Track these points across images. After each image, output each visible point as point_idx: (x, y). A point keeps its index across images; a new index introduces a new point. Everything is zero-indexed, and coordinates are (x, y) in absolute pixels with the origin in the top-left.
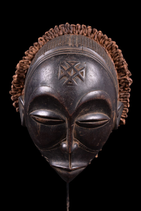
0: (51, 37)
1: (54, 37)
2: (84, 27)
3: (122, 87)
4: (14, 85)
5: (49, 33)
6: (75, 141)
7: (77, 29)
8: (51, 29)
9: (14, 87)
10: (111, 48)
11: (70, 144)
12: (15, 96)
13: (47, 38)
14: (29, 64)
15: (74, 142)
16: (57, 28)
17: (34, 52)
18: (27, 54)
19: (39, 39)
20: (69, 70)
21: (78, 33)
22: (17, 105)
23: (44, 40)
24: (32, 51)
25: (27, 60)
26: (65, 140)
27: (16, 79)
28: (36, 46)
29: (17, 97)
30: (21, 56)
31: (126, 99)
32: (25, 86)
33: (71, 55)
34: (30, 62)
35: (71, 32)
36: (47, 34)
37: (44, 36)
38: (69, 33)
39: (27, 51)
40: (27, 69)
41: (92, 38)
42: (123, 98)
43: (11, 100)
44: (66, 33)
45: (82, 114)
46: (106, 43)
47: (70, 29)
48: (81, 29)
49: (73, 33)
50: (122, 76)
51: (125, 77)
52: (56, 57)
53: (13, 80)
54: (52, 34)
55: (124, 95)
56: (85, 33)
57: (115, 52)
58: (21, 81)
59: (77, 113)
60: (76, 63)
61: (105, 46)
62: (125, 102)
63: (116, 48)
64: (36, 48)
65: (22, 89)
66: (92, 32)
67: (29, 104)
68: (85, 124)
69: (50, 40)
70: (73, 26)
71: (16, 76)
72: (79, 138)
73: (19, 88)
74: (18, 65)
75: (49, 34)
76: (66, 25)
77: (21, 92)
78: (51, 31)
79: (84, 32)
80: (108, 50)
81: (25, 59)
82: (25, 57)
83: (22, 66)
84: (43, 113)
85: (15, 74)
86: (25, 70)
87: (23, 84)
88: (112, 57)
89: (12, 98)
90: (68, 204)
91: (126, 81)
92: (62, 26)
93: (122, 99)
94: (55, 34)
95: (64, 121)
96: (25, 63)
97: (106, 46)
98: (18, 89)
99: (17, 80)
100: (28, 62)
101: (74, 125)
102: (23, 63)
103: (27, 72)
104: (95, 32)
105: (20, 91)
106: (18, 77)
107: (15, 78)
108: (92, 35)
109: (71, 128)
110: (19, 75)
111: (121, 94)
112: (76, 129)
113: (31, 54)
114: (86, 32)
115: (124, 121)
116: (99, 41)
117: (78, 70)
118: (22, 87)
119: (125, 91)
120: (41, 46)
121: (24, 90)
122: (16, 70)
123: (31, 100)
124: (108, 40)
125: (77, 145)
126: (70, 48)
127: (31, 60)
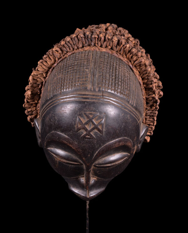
0: (68, 49)
1: (72, 49)
3: (149, 105)
5: (66, 43)
7: (100, 41)
13: (64, 49)
14: (44, 78)
15: (92, 178)
16: (76, 39)
17: (49, 63)
18: (41, 64)
19: (54, 50)
20: (87, 123)
21: (101, 46)
23: (60, 51)
24: (46, 62)
25: (41, 71)
26: (83, 177)
29: (32, 111)
31: (153, 117)
34: (44, 75)
39: (41, 61)
40: (42, 83)
41: (117, 51)
44: (86, 45)
46: (135, 58)
51: (154, 95)
54: (70, 45)
57: (144, 69)
58: (36, 97)
60: (95, 115)
64: (51, 57)
68: (103, 166)
69: (67, 52)
70: (95, 38)
75: (66, 45)
77: (36, 106)
78: (69, 42)
79: (108, 44)
80: (136, 67)
81: (38, 71)
82: (39, 69)
83: (35, 79)
87: (38, 99)
89: (26, 112)
91: (154, 100)
92: (81, 37)
95: (82, 164)
97: (134, 62)
100: (42, 74)
101: (92, 168)
102: (37, 75)
103: (41, 87)
104: (122, 44)
105: (34, 105)
108: (118, 48)
111: (148, 112)
113: (45, 65)
116: (126, 55)
118: (36, 102)
120: (57, 59)
124: (137, 55)
125: (95, 180)
126: (88, 93)
127: (46, 73)
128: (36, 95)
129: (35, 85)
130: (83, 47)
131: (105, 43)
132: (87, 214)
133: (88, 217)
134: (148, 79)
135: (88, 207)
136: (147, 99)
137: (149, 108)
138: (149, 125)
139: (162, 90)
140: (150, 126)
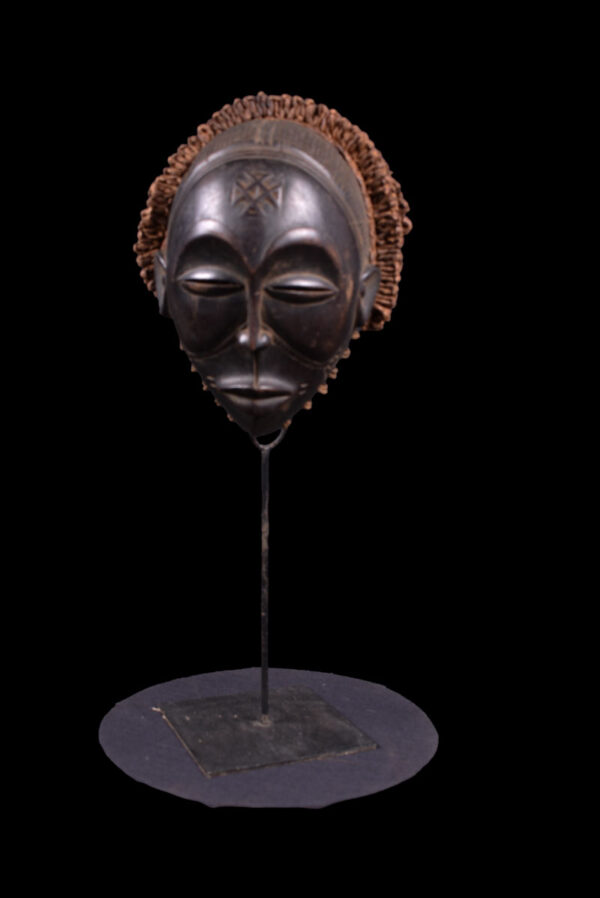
0: (224, 125)
1: (231, 124)
2: (298, 102)
3: (382, 235)
4: (145, 230)
5: (221, 115)
6: (265, 329)
7: (284, 106)
8: (226, 107)
9: (144, 236)
10: (357, 149)
11: (253, 335)
12: (146, 255)
13: (217, 126)
14: (177, 185)
15: (261, 331)
16: (240, 105)
17: (189, 157)
18: (174, 161)
19: (200, 128)
20: (252, 188)
21: (286, 116)
22: (151, 275)
23: (210, 132)
24: (184, 156)
25: (172, 177)
26: (245, 328)
27: (148, 218)
28: (193, 144)
29: (151, 257)
30: (160, 166)
31: (389, 263)
32: (167, 233)
33: (256, 161)
34: (179, 180)
35: (270, 112)
36: (217, 119)
37: (210, 122)
38: (264, 116)
39: (174, 156)
40: (173, 196)
41: (315, 126)
42: (384, 260)
43: (136, 264)
44: (257, 114)
45: (277, 274)
46: (347, 136)
47: (267, 107)
48: (291, 106)
49: (274, 115)
50: (381, 211)
51: (389, 213)
52: (230, 164)
53: (140, 219)
54: (228, 117)
55: (387, 253)
56: (300, 114)
57: (365, 156)
58: (161, 221)
59: (265, 269)
60: (265, 176)
61: (344, 144)
62: (389, 269)
63: (368, 149)
64: (194, 148)
65: (161, 240)
66: (317, 113)
67: (176, 259)
68: (283, 294)
69: (223, 130)
70: (274, 101)
71: (149, 211)
72: (272, 322)
73: (154, 237)
74: (153, 188)
75: (221, 118)
76: (258, 98)
77: (159, 247)
78: (226, 111)
79: (298, 113)
80: (350, 153)
81: (168, 174)
82: (170, 170)
83: (162, 188)
84: (204, 274)
85: (145, 207)
86: (167, 199)
87: (163, 227)
88: (360, 168)
89: (139, 260)
90: (265, 528)
91: (391, 222)
92: (250, 100)
93: (382, 263)
94: (234, 118)
95: (242, 288)
96: (169, 182)
97: (347, 142)
98: (153, 240)
99: (152, 219)
100: (175, 180)
101: (262, 295)
102: (165, 182)
103: (172, 202)
104: (322, 111)
105: (156, 244)
106: (153, 213)
107: (145, 215)
108: (317, 120)
109: (255, 299)
110: (155, 208)
111: (381, 251)
112: (266, 304)
113: (181, 163)
114: (303, 113)
115: (387, 313)
116: (331, 132)
117: (269, 187)
118: (160, 234)
119: (390, 246)
120: (204, 145)
121: (166, 242)
122: (147, 198)
123: (181, 248)
124: (351, 130)
125: (269, 339)
126: (256, 149)
127: (182, 174)
128: (160, 218)
129: (160, 199)
130: (253, 118)
131: (293, 111)
132: (264, 568)
133: (265, 577)
134: (374, 176)
135: (265, 545)
136: (377, 221)
137: (382, 242)
138: (385, 282)
139: (409, 215)
140: (389, 285)
